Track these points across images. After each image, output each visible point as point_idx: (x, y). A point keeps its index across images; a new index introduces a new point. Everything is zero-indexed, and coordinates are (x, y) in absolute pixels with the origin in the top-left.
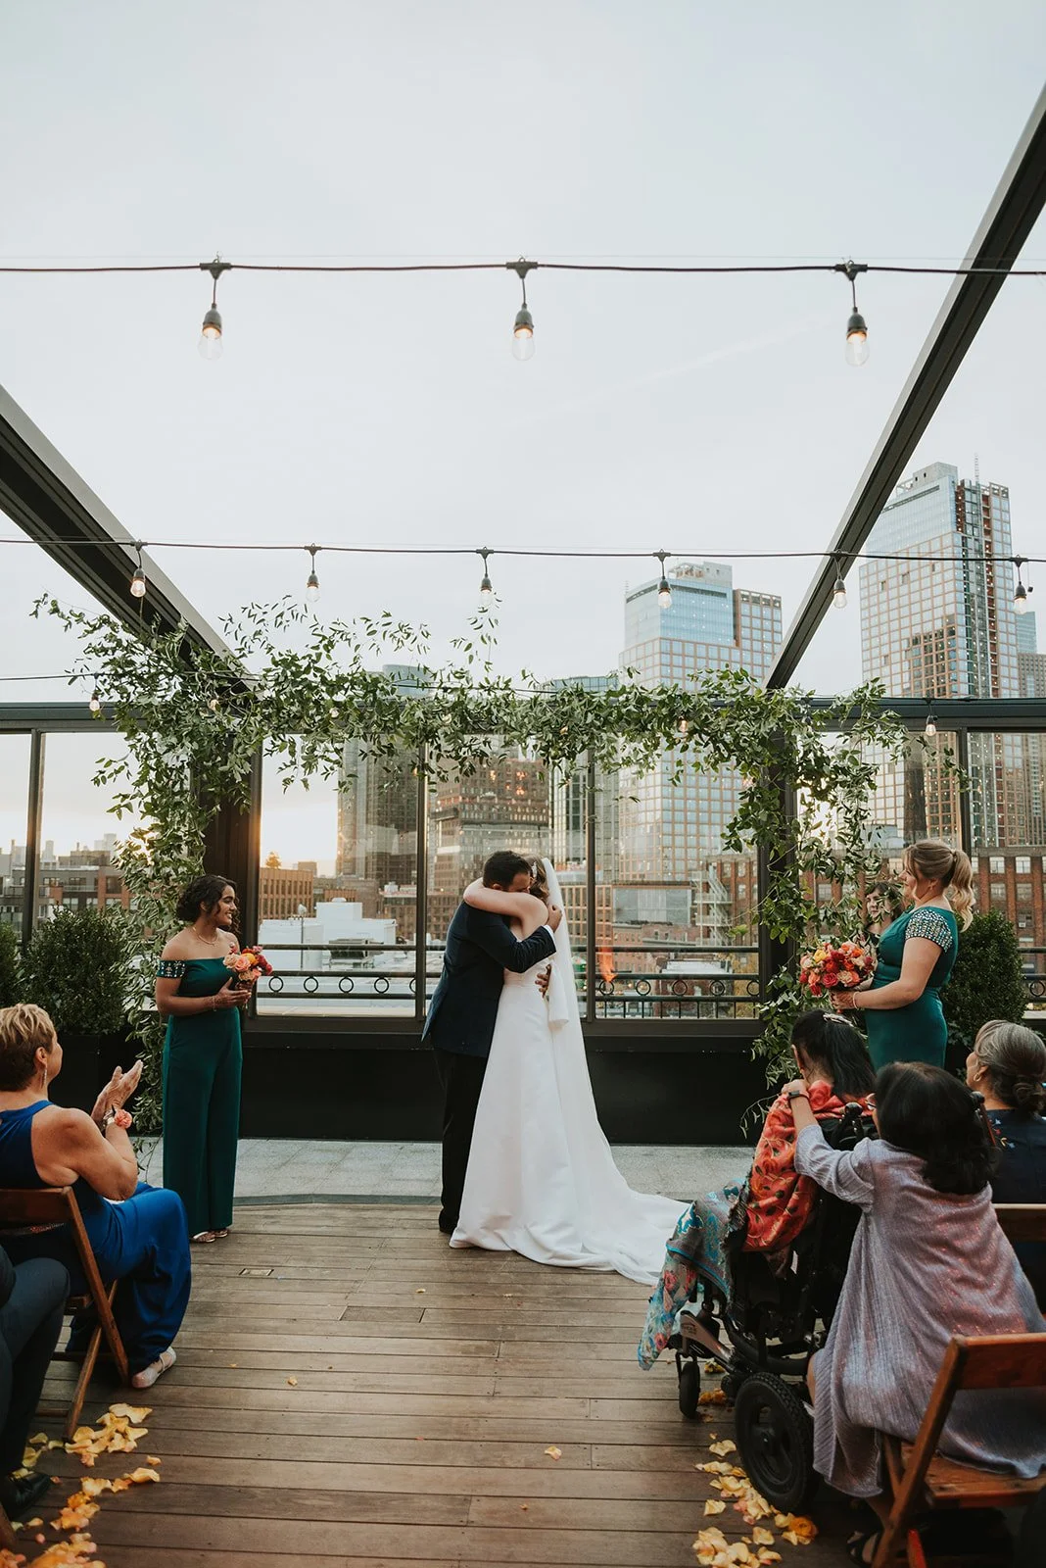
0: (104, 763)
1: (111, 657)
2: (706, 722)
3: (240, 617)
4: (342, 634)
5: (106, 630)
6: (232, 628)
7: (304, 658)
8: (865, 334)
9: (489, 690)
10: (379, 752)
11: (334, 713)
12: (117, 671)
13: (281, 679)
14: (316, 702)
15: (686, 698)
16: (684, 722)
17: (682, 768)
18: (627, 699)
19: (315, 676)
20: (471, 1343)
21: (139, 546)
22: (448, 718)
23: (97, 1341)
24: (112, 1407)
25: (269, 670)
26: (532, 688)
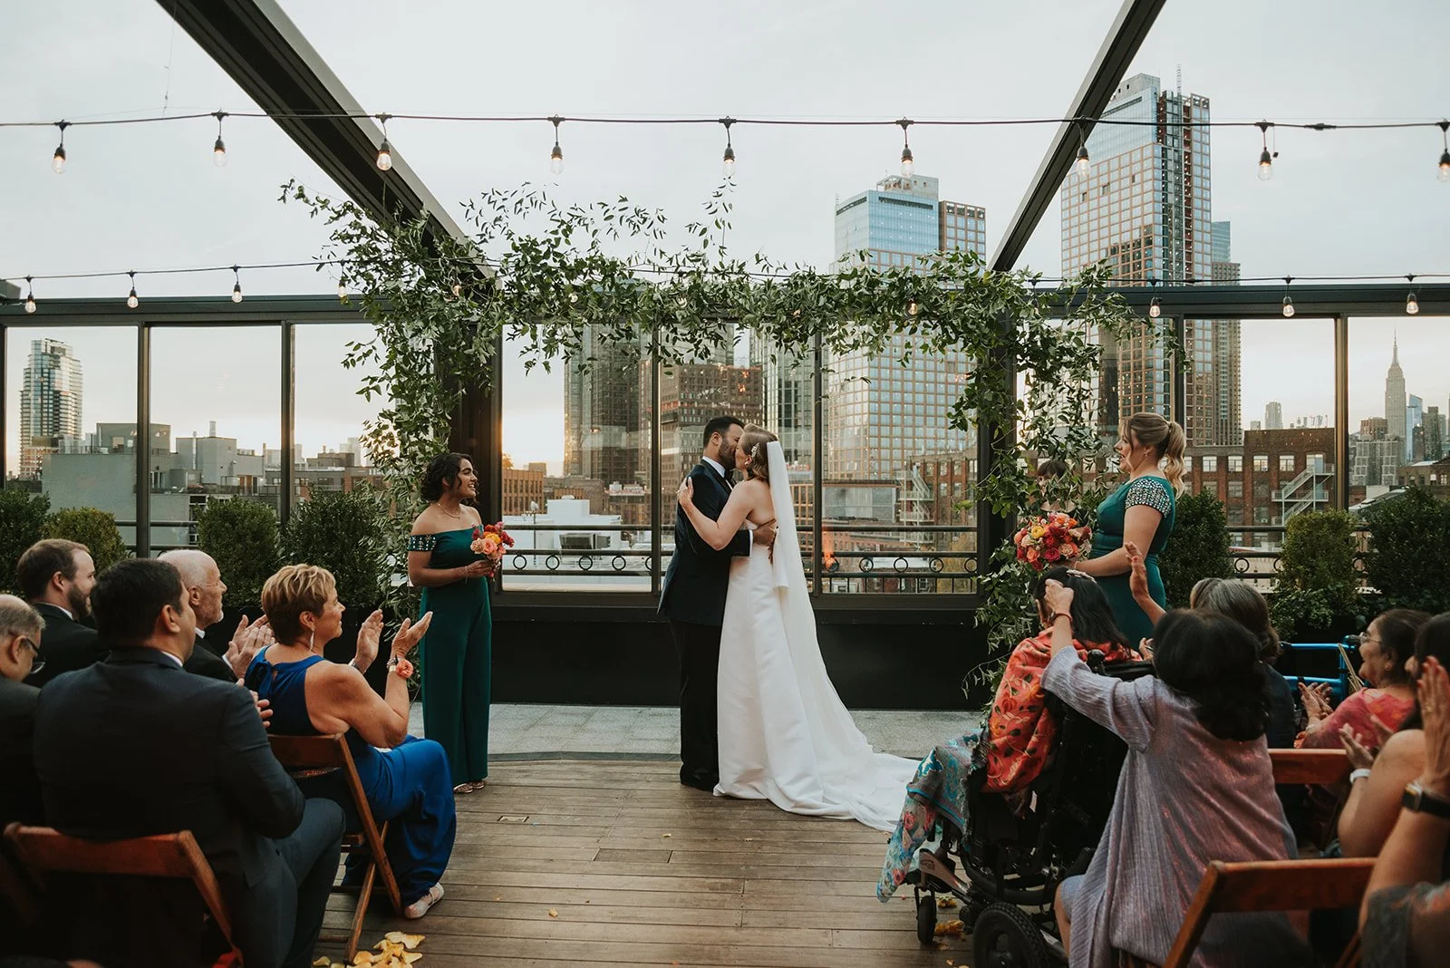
0: (353, 346)
1: (357, 245)
2: (935, 305)
3: (481, 203)
4: (580, 219)
5: (351, 217)
6: (473, 214)
7: (544, 243)
9: (723, 275)
10: (616, 336)
11: (574, 298)
12: (362, 259)
13: (522, 264)
14: (556, 286)
15: (916, 281)
16: (913, 305)
17: (911, 350)
18: (858, 283)
19: (555, 261)
20: (717, 880)
22: (683, 301)
23: (371, 876)
24: (387, 935)
25: (509, 256)
26: (765, 272)
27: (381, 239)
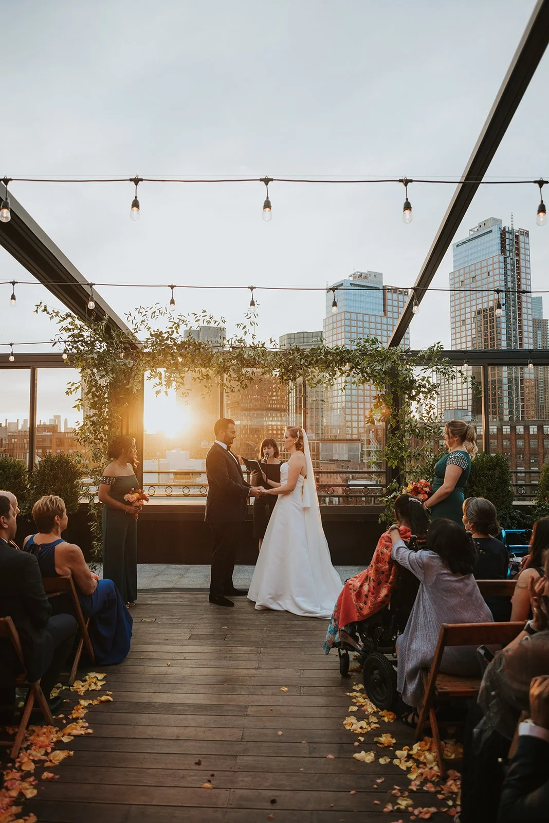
0: (71, 384)
1: (72, 333)
2: (358, 364)
3: (135, 313)
4: (184, 321)
5: (69, 320)
6: (131, 318)
7: (165, 333)
8: (411, 210)
9: (254, 348)
10: (201, 378)
11: (180, 359)
12: (75, 340)
13: (155, 343)
14: (172, 354)
15: (348, 352)
16: (347, 363)
17: (347, 385)
18: (320, 353)
19: (171, 342)
20: (248, 648)
21: (91, 285)
22: (234, 362)
23: (82, 644)
24: (88, 674)
25: (149, 339)
26: (274, 347)
27: (85, 330)
